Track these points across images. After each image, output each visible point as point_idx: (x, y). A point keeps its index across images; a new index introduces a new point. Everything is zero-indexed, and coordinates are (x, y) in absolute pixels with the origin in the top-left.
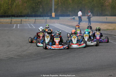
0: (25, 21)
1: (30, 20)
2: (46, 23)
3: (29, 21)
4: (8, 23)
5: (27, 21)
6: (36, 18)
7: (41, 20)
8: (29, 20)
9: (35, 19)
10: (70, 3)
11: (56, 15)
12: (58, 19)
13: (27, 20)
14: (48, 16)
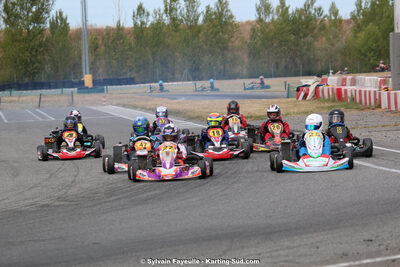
0: (10, 102)
1: (24, 98)
2: (72, 104)
5: (14, 101)
6: (44, 91)
7: (56, 99)
8: (21, 99)
10: (130, 44)
11: (94, 82)
12: (102, 91)
13: (16, 99)
14: (72, 85)
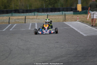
0: (32, 19)
1: (40, 17)
3: (39, 19)
4: (4, 22)
5: (34, 19)
7: (57, 17)
8: (38, 17)
9: (48, 15)
11: (83, 8)
13: (35, 17)
14: (71, 10)
